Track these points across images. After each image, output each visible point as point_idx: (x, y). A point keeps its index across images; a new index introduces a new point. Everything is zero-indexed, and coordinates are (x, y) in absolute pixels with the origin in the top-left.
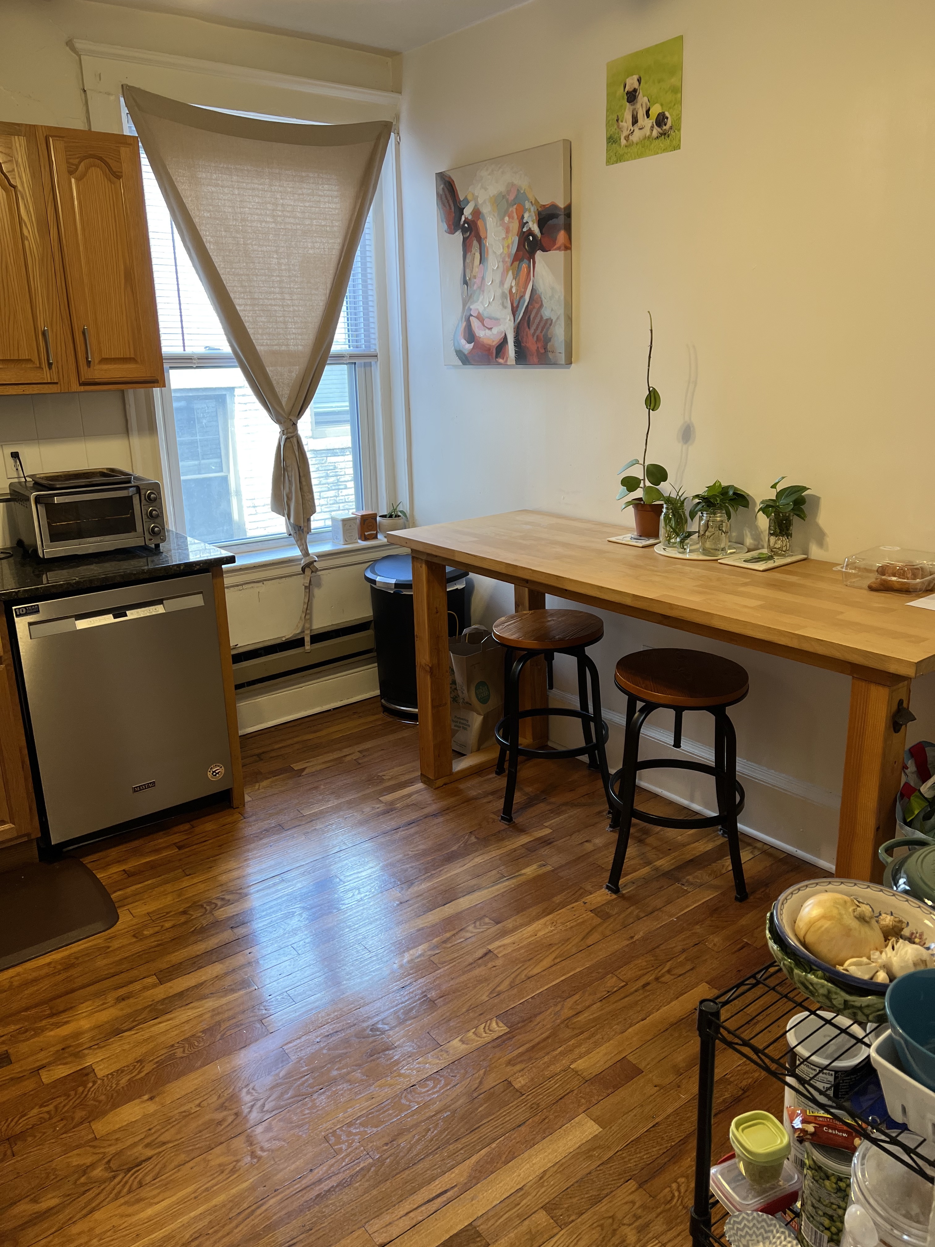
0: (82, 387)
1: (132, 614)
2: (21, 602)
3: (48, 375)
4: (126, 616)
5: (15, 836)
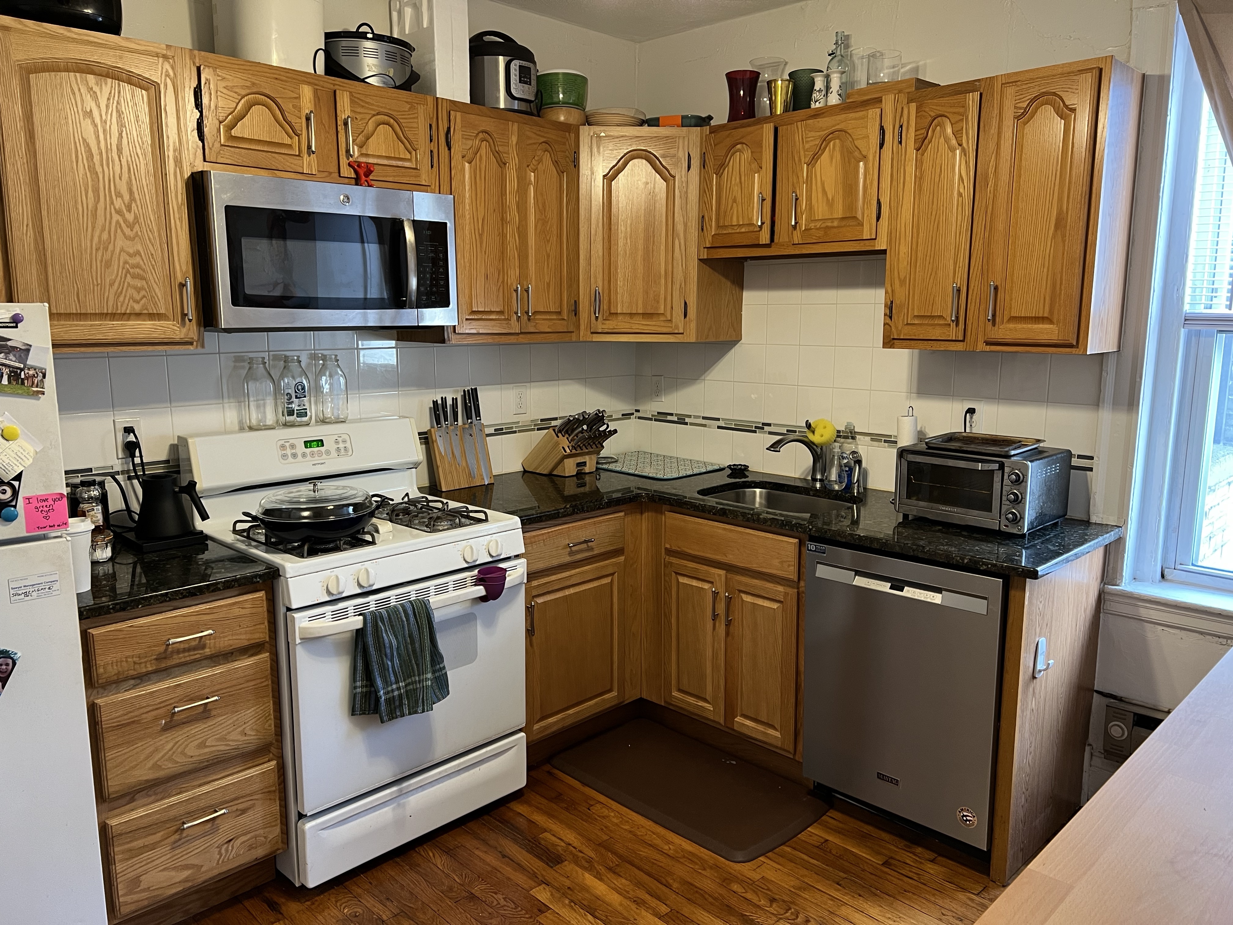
0: (988, 347)
1: (908, 591)
2: (813, 539)
3: (954, 332)
4: (902, 591)
5: (780, 745)
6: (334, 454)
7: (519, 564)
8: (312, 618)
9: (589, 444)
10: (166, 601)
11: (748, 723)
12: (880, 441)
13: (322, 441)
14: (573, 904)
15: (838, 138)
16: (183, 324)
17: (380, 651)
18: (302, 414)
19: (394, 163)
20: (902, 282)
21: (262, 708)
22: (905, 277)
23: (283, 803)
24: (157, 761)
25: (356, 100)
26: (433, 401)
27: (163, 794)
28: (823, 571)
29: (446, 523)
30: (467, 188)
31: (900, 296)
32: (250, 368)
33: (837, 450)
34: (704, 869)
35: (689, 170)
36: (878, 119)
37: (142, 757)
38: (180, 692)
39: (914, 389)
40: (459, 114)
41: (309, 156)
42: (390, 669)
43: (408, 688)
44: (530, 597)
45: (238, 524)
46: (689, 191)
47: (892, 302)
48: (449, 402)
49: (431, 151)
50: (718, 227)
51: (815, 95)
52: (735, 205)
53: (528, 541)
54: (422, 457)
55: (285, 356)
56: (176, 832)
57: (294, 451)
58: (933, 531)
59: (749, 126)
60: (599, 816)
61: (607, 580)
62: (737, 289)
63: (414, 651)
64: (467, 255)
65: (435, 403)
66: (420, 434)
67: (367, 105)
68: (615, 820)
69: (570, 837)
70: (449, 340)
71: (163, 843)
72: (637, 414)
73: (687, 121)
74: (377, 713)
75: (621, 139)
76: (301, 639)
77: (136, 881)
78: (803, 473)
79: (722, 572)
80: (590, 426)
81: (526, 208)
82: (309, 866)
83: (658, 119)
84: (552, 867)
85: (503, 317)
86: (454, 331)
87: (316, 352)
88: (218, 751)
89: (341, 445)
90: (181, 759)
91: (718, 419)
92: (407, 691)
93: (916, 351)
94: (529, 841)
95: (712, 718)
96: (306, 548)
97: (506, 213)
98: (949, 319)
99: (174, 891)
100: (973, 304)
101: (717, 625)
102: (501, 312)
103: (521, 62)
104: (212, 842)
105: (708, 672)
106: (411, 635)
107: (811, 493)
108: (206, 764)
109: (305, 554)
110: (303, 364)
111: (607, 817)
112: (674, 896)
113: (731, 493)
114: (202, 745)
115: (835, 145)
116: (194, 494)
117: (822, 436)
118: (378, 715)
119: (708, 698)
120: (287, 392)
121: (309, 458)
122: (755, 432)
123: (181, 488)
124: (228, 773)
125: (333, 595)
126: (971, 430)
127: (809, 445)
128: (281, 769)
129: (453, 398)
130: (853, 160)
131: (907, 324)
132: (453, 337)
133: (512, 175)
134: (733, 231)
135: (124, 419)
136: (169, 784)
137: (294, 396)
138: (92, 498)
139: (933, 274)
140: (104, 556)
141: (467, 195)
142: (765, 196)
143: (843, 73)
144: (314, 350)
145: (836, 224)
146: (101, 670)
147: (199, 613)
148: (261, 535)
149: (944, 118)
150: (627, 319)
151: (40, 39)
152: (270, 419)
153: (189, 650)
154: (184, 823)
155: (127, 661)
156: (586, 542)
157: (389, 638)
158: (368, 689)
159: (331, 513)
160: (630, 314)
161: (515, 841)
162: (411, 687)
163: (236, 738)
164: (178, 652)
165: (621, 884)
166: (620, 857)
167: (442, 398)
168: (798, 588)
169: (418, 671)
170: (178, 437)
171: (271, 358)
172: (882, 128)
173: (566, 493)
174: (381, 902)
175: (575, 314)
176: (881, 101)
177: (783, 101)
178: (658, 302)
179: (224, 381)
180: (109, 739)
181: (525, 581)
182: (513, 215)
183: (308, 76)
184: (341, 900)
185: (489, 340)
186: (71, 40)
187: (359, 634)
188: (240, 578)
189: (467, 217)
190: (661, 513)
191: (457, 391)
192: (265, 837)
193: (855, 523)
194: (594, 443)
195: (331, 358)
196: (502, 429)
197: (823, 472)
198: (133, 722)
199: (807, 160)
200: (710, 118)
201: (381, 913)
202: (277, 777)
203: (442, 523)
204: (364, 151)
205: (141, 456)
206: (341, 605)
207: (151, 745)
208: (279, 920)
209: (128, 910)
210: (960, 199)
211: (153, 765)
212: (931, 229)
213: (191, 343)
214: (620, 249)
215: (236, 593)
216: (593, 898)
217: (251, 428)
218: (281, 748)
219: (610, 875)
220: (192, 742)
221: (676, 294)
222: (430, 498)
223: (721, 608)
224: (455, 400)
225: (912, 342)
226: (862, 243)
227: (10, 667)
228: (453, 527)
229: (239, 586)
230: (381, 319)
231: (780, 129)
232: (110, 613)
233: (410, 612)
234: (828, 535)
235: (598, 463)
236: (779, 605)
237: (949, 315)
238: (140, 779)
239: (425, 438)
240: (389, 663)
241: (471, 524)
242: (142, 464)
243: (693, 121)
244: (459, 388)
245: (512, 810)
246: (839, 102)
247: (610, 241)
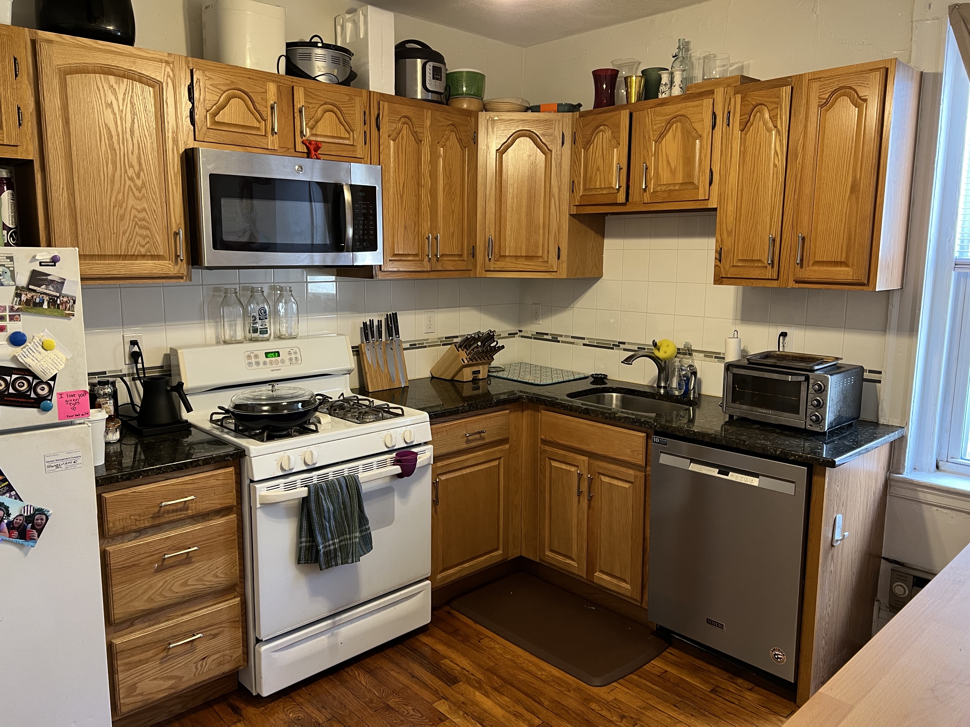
0: (797, 284)
1: (732, 476)
2: (657, 433)
3: (770, 273)
4: (728, 475)
5: (630, 596)
6: (287, 362)
7: (428, 449)
8: (269, 488)
9: (482, 357)
10: (160, 473)
11: (605, 577)
12: (712, 357)
13: (278, 352)
14: (466, 715)
15: (680, 121)
16: (176, 263)
17: (321, 515)
18: (264, 331)
19: (336, 141)
20: (729, 233)
21: (230, 557)
22: (732, 229)
23: (245, 630)
24: (151, 595)
25: (309, 93)
26: (364, 323)
27: (154, 621)
28: (665, 459)
29: (372, 417)
30: (392, 160)
31: (728, 244)
32: (225, 297)
33: (677, 364)
34: (569, 691)
35: (562, 145)
36: (711, 107)
37: (140, 592)
38: (169, 543)
39: (739, 318)
40: (386, 104)
41: (273, 136)
42: (328, 529)
43: (341, 544)
44: (436, 475)
45: (214, 416)
46: (563, 162)
47: (721, 249)
48: (376, 323)
49: (365, 132)
50: (585, 189)
51: (662, 88)
52: (598, 172)
53: (434, 431)
54: (354, 366)
55: (252, 288)
56: (164, 650)
57: (257, 360)
58: (753, 429)
59: (610, 112)
60: (487, 648)
61: (496, 463)
62: (600, 237)
63: (346, 515)
64: (391, 211)
65: (365, 324)
66: (353, 348)
67: (317, 97)
68: (500, 651)
69: (465, 663)
70: (376, 276)
71: (154, 658)
72: (521, 334)
73: (562, 108)
74: (317, 562)
75: (510, 122)
76: (261, 504)
77: (133, 687)
78: (650, 381)
79: (586, 458)
80: (484, 342)
81: (437, 175)
82: (263, 680)
83: (539, 106)
84: (450, 686)
85: (418, 259)
86: (381, 269)
87: (275, 284)
88: (197, 589)
89: (293, 356)
90: (168, 594)
91: (584, 339)
92: (340, 546)
93: (740, 288)
94: (433, 665)
95: (576, 572)
96: (265, 434)
97: (421, 179)
98: (766, 262)
99: (161, 696)
100: (786, 251)
101: (581, 498)
102: (416, 255)
103: (434, 63)
104: (190, 659)
105: (573, 537)
106: (344, 503)
107: (657, 397)
108: (187, 598)
109: (265, 439)
110: (265, 294)
111: (494, 648)
112: (545, 712)
113: (593, 397)
114: (185, 584)
115: (677, 127)
116: (182, 392)
117: (665, 352)
118: (318, 564)
119: (574, 557)
120: (252, 314)
121: (268, 365)
122: (613, 349)
123: (172, 387)
124: (204, 606)
125: (285, 470)
126: (784, 349)
127: (655, 359)
128: (244, 604)
129: (378, 321)
130: (691, 138)
131: (733, 266)
132: (379, 273)
133: (426, 150)
134: (597, 193)
135: (131, 335)
136: (159, 614)
137: (258, 318)
138: (106, 394)
139: (754, 227)
140: (114, 438)
141: (392, 165)
142: (622, 166)
143: (684, 71)
144: (274, 283)
145: (677, 188)
146: (111, 525)
147: (184, 483)
148: (231, 424)
149: (763, 106)
150: (513, 260)
151: (74, 49)
152: (240, 335)
153: (176, 511)
154: (170, 644)
155: (130, 519)
156: (479, 433)
157: (327, 504)
158: (311, 544)
159: (285, 407)
160: (516, 256)
161: (422, 665)
162: (344, 543)
163: (210, 580)
164: (168, 512)
165: (504, 701)
166: (503, 679)
167: (370, 320)
168: (645, 472)
169: (349, 530)
170: (171, 348)
171: (241, 288)
172: (714, 115)
173: (464, 395)
174: (318, 709)
175: (473, 257)
176: (713, 93)
177: (636, 92)
178: (538, 247)
179: (206, 306)
180: (116, 578)
181: (432, 462)
182: (427, 181)
183: (273, 75)
184: (287, 707)
185: (407, 276)
186: (98, 50)
187: (305, 501)
188: (216, 457)
189: (392, 182)
190: (538, 411)
191: (382, 315)
192: (231, 657)
193: (691, 421)
194: (486, 356)
195: (286, 289)
196: (416, 344)
197: (666, 380)
198: (134, 565)
199: (655, 138)
200: (580, 105)
201: (318, 718)
202: (240, 611)
203: (369, 417)
204: (314, 132)
205: (143, 363)
206: (291, 479)
207: (146, 583)
208: (239, 721)
209: (127, 710)
210: (775, 169)
211: (148, 598)
212: (753, 192)
213: (182, 278)
214: (508, 207)
215: (212, 468)
216: (482, 711)
217: (225, 342)
218: (244, 588)
219: (495, 694)
220: (178, 581)
221: (552, 241)
222: (360, 397)
223: (584, 487)
224: (380, 322)
225: (737, 280)
226: (698, 203)
227: (44, 521)
228: (377, 419)
229: (215, 463)
230: (324, 260)
231: (634, 114)
232: (119, 482)
233: (344, 485)
234: (669, 431)
235: (489, 371)
236: (630, 485)
237: (766, 259)
238: (138, 609)
239: (357, 351)
240: (327, 524)
241: (391, 418)
242: (143, 368)
243: (566, 108)
244: (383, 313)
245: (420, 641)
246: (680, 93)
247: (501, 200)
